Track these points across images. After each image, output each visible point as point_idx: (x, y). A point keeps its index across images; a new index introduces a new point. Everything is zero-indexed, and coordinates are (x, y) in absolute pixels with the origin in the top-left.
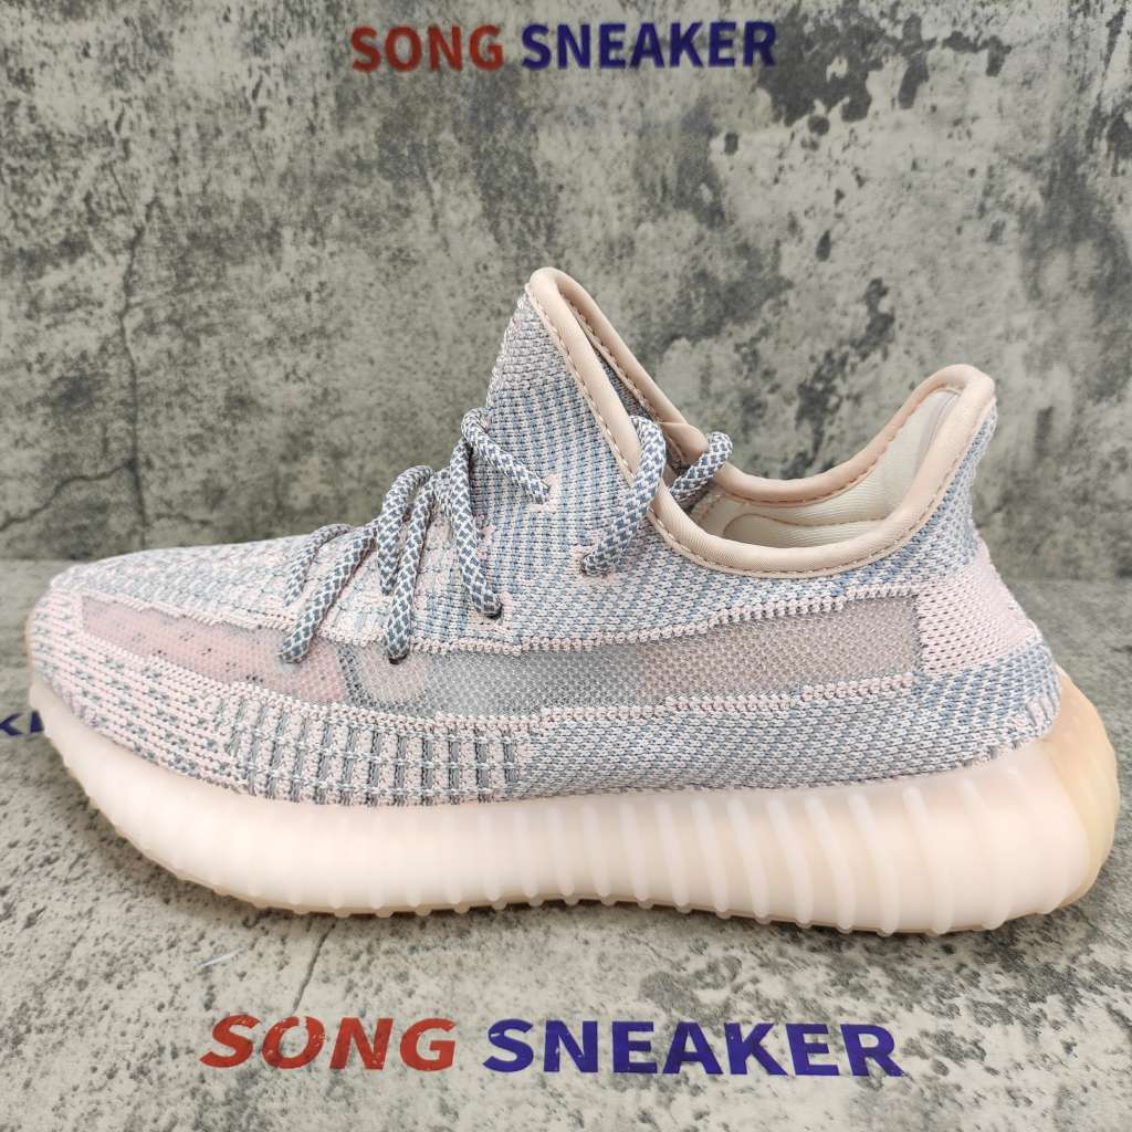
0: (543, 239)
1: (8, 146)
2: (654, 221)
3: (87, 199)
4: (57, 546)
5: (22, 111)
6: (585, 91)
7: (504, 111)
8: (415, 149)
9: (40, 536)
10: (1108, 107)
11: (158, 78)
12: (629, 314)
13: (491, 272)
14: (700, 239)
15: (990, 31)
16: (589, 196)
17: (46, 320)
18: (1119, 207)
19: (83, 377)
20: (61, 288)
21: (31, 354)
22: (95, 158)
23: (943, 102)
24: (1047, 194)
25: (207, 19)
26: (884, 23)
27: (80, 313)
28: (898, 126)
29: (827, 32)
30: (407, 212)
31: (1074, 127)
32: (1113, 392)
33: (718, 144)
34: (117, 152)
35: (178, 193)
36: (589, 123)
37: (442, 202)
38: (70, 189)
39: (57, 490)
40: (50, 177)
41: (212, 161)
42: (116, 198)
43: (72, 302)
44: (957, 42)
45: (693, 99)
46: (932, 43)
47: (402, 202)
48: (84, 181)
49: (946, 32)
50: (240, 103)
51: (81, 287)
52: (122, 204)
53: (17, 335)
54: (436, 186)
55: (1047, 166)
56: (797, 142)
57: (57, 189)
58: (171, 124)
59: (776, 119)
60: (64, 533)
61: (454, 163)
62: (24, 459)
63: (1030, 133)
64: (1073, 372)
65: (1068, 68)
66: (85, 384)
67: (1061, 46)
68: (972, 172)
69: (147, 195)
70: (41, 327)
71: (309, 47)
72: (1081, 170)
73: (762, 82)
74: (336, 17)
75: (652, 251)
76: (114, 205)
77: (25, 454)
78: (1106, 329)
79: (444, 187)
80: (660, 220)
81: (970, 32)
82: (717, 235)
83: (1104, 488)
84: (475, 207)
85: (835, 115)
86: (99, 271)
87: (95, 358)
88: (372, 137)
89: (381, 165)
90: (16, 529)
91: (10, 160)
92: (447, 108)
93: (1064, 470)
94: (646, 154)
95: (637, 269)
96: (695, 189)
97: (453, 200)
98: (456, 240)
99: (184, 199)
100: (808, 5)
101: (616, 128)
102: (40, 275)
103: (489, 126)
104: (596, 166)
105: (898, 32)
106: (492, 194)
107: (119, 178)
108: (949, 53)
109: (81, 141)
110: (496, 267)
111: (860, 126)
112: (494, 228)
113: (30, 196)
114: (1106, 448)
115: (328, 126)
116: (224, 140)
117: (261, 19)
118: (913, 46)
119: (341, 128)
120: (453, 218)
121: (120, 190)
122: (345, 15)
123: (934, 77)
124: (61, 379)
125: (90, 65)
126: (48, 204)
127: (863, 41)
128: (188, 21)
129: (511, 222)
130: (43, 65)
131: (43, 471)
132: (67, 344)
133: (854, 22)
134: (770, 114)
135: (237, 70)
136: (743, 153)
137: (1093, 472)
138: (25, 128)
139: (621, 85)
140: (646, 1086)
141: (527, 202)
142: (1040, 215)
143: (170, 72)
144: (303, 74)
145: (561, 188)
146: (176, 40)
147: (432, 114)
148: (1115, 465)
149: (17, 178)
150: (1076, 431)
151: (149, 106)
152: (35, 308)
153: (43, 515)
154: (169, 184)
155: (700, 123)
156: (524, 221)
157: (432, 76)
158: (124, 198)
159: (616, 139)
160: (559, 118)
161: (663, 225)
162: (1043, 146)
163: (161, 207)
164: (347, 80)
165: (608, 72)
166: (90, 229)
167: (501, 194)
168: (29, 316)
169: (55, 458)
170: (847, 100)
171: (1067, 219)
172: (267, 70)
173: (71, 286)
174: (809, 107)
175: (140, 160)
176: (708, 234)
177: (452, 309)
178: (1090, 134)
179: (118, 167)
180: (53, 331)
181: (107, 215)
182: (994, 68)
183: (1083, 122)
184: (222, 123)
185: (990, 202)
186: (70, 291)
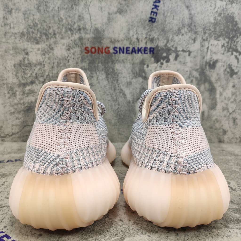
0: (116, 82)
1: (23, 65)
2: (135, 79)
3: (36, 74)
4: (21, 139)
5: (26, 59)
6: (123, 58)
7: (110, 60)
8: (95, 66)
9: (18, 137)
10: (208, 61)
11: (51, 54)
12: (131, 95)
13: (107, 87)
14: (143, 82)
15: (188, 49)
16: (124, 75)
17: (26, 95)
18: (211, 77)
19: (31, 106)
20: (29, 90)
21: (22, 102)
22: (38, 67)
23: (182, 60)
24: (200, 75)
25: (60, 45)
26: (171, 48)
27: (32, 94)
28: (175, 64)
29: (162, 49)
30: (93, 77)
31: (203, 65)
32: (213, 108)
33: (145, 66)
34: (42, 66)
35: (52, 73)
36: (124, 62)
37: (99, 75)
38: (33, 72)
39: (23, 128)
40: (30, 70)
41: (59, 68)
42: (42, 74)
43: (31, 92)
44: (183, 51)
45: (141, 59)
46: (179, 51)
47: (92, 75)
48: (36, 71)
49: (181, 49)
50: (65, 59)
51: (33, 90)
52: (42, 75)
53: (20, 98)
54: (98, 73)
55: (199, 70)
56: (158, 66)
57: (31, 72)
58: (53, 62)
59: (155, 62)
60: (23, 137)
61: (101, 69)
62: (18, 122)
63: (196, 65)
64: (207, 105)
65: (201, 55)
66: (31, 108)
67: (199, 52)
68: (187, 71)
69: (47, 74)
70: (25, 97)
71: (77, 50)
72: (205, 71)
73: (152, 57)
74: (82, 45)
75: (135, 84)
76: (41, 75)
77: (18, 121)
78: (212, 97)
79: (99, 73)
80: (136, 79)
81: (185, 49)
82: (146, 81)
83: (214, 126)
84: (104, 76)
85: (164, 62)
86: (37, 87)
87: (34, 102)
88: (87, 65)
89: (88, 69)
90: (14, 136)
91: (23, 67)
92: (100, 60)
93: (207, 122)
94: (134, 68)
95: (132, 87)
96: (142, 74)
97: (101, 75)
98: (101, 82)
99: (54, 75)
100: (159, 45)
101: (129, 64)
102: (26, 87)
103: (107, 63)
104: (125, 70)
105: (174, 49)
106: (107, 74)
107: (43, 71)
108: (182, 53)
109: (36, 64)
110: (108, 87)
111: (169, 64)
112: (108, 80)
113: (26, 74)
114: (214, 118)
115: (80, 63)
116: (62, 65)
117: (70, 45)
118: (176, 51)
119: (82, 63)
120: (100, 78)
121: (42, 73)
122: (84, 45)
123: (180, 56)
124: (27, 106)
125: (39, 52)
126: (29, 75)
127: (168, 51)
128: (57, 45)
129: (110, 79)
130: (31, 52)
131: (21, 124)
132: (29, 100)
133: (167, 48)
134: (154, 62)
135: (65, 53)
136: (150, 68)
137: (212, 123)
138: (26, 62)
139: (129, 57)
141: (113, 76)
142: (199, 78)
143: (53, 54)
144: (76, 54)
145: (119, 73)
146: (55, 48)
147: (98, 61)
148: (216, 121)
149: (24, 71)
150: (208, 115)
151: (49, 59)
152: (24, 93)
153: (19, 133)
154: (51, 72)
155: (142, 63)
156: (113, 79)
157: (98, 55)
158: (43, 74)
159: (128, 65)
160: (119, 62)
161: (136, 80)
162: (198, 67)
163: (49, 76)
164: (84, 55)
165: (127, 55)
166: (36, 79)
167: (109, 74)
168: (23, 95)
169: (24, 122)
170: (166, 60)
171: (203, 79)
172: (70, 53)
173: (31, 89)
174: (160, 61)
175: (46, 68)
176: (144, 81)
177: (100, 94)
178: (206, 65)
179: (42, 69)
180: (27, 98)
181: (39, 77)
182: (189, 55)
183: (204, 63)
184: (62, 62)
185: (190, 76)
186: (31, 90)
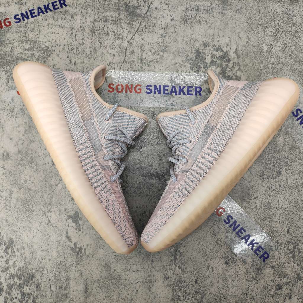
140: (167, 97)
